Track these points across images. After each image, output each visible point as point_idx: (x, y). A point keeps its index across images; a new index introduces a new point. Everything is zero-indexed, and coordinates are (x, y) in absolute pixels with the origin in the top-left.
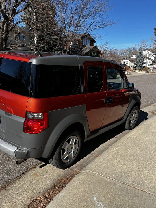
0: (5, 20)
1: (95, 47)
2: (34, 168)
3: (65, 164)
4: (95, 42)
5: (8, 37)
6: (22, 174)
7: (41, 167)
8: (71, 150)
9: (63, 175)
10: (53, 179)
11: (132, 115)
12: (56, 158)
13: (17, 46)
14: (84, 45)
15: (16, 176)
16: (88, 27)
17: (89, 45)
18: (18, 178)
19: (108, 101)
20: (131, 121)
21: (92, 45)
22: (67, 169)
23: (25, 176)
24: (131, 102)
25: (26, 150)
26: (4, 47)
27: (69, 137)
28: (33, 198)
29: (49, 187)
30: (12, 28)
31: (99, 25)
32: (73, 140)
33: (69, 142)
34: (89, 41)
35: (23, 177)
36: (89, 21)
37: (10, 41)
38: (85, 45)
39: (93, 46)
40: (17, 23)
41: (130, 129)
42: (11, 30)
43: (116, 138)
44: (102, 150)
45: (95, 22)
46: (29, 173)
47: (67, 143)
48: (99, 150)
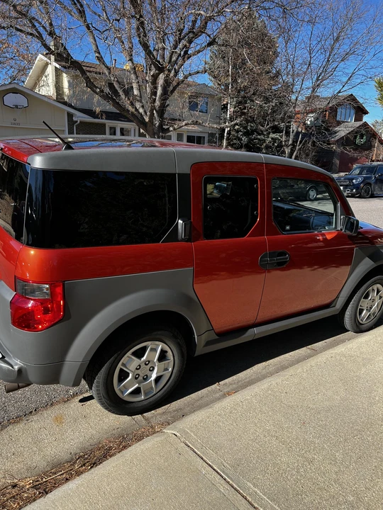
0: (157, 72)
1: (365, 124)
2: (67, 400)
3: (132, 405)
4: (366, 113)
5: (168, 105)
6: (31, 412)
7: (81, 401)
8: (148, 373)
9: (119, 430)
10: (87, 437)
11: (366, 297)
12: (97, 390)
13: (184, 124)
14: (338, 118)
15: (14, 414)
16: (345, 79)
17: (351, 120)
18: (18, 419)
19: (270, 260)
20: (361, 311)
21: (358, 119)
22: (138, 417)
23: (35, 418)
24: (361, 264)
25: (16, 364)
26: (158, 126)
27: (136, 342)
28: (14, 478)
29: (66, 457)
30: (175, 88)
31: (371, 73)
32: (154, 350)
33: (139, 354)
34: (353, 112)
35: (27, 420)
36: (350, 65)
37: (169, 114)
38: (342, 119)
39: (361, 123)
40: (186, 77)
41: (360, 329)
42: (172, 91)
43: (309, 351)
44: (253, 377)
45: (362, 68)
46: (45, 413)
47: (133, 357)
48: (246, 378)
